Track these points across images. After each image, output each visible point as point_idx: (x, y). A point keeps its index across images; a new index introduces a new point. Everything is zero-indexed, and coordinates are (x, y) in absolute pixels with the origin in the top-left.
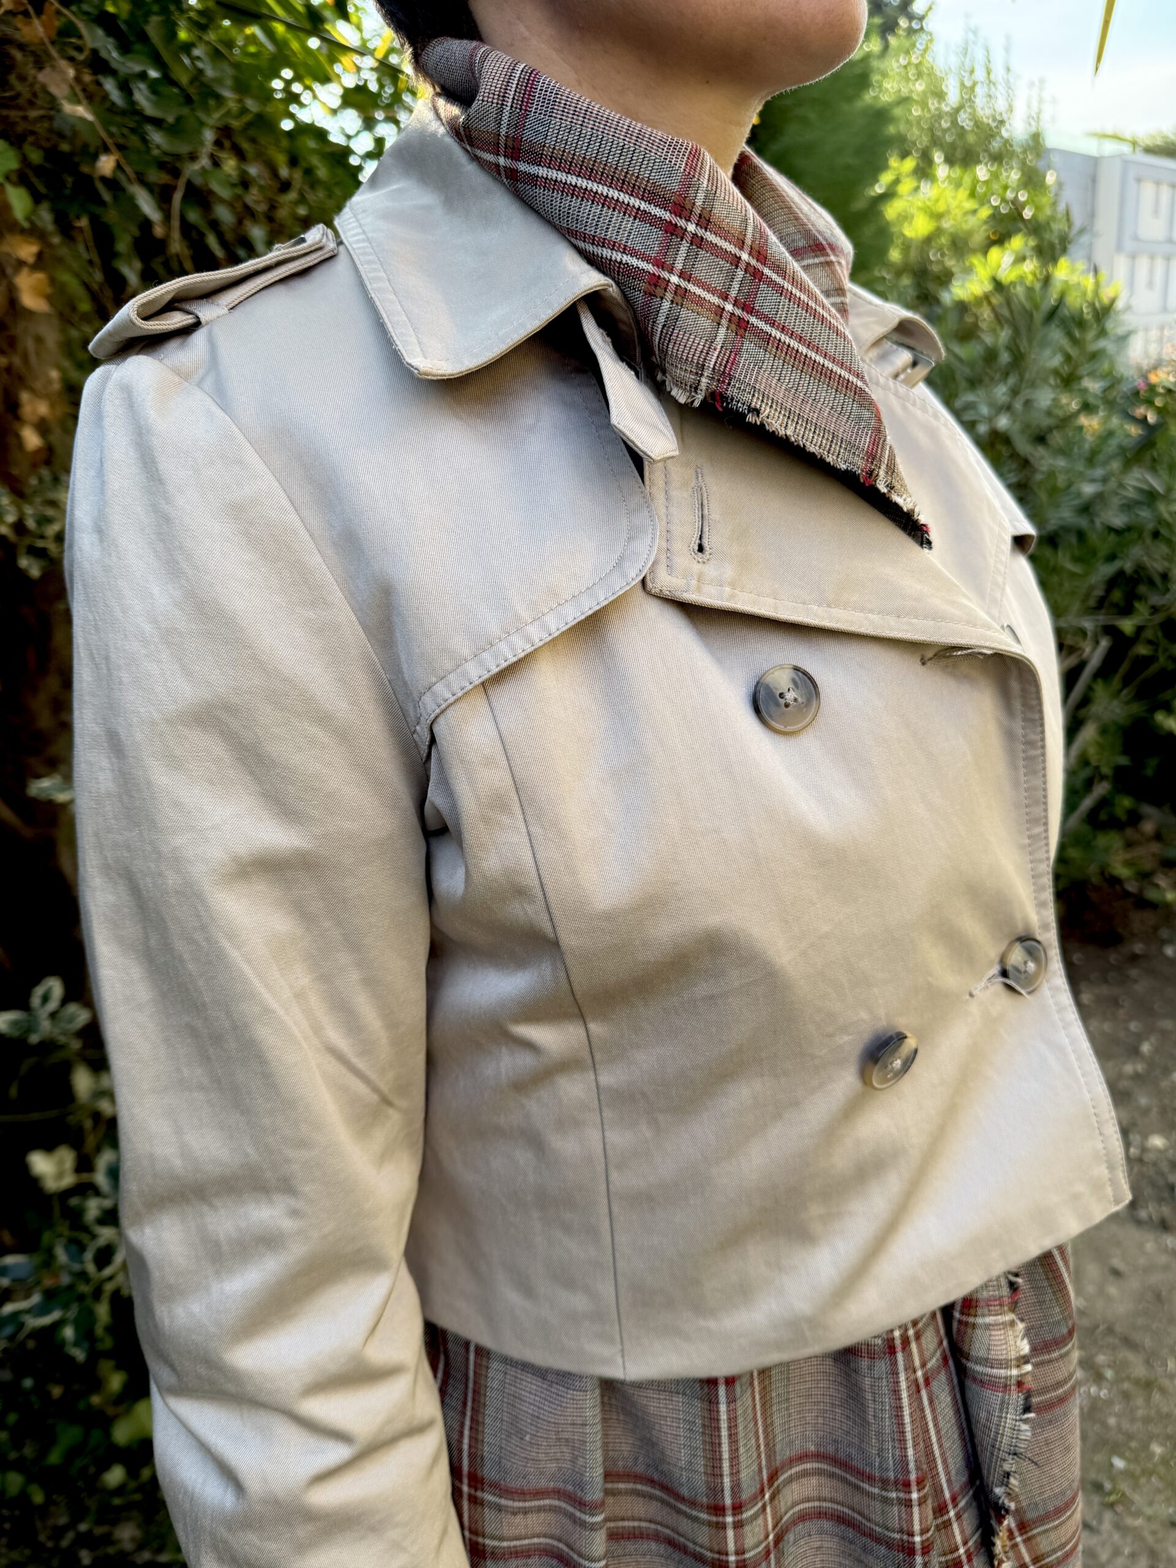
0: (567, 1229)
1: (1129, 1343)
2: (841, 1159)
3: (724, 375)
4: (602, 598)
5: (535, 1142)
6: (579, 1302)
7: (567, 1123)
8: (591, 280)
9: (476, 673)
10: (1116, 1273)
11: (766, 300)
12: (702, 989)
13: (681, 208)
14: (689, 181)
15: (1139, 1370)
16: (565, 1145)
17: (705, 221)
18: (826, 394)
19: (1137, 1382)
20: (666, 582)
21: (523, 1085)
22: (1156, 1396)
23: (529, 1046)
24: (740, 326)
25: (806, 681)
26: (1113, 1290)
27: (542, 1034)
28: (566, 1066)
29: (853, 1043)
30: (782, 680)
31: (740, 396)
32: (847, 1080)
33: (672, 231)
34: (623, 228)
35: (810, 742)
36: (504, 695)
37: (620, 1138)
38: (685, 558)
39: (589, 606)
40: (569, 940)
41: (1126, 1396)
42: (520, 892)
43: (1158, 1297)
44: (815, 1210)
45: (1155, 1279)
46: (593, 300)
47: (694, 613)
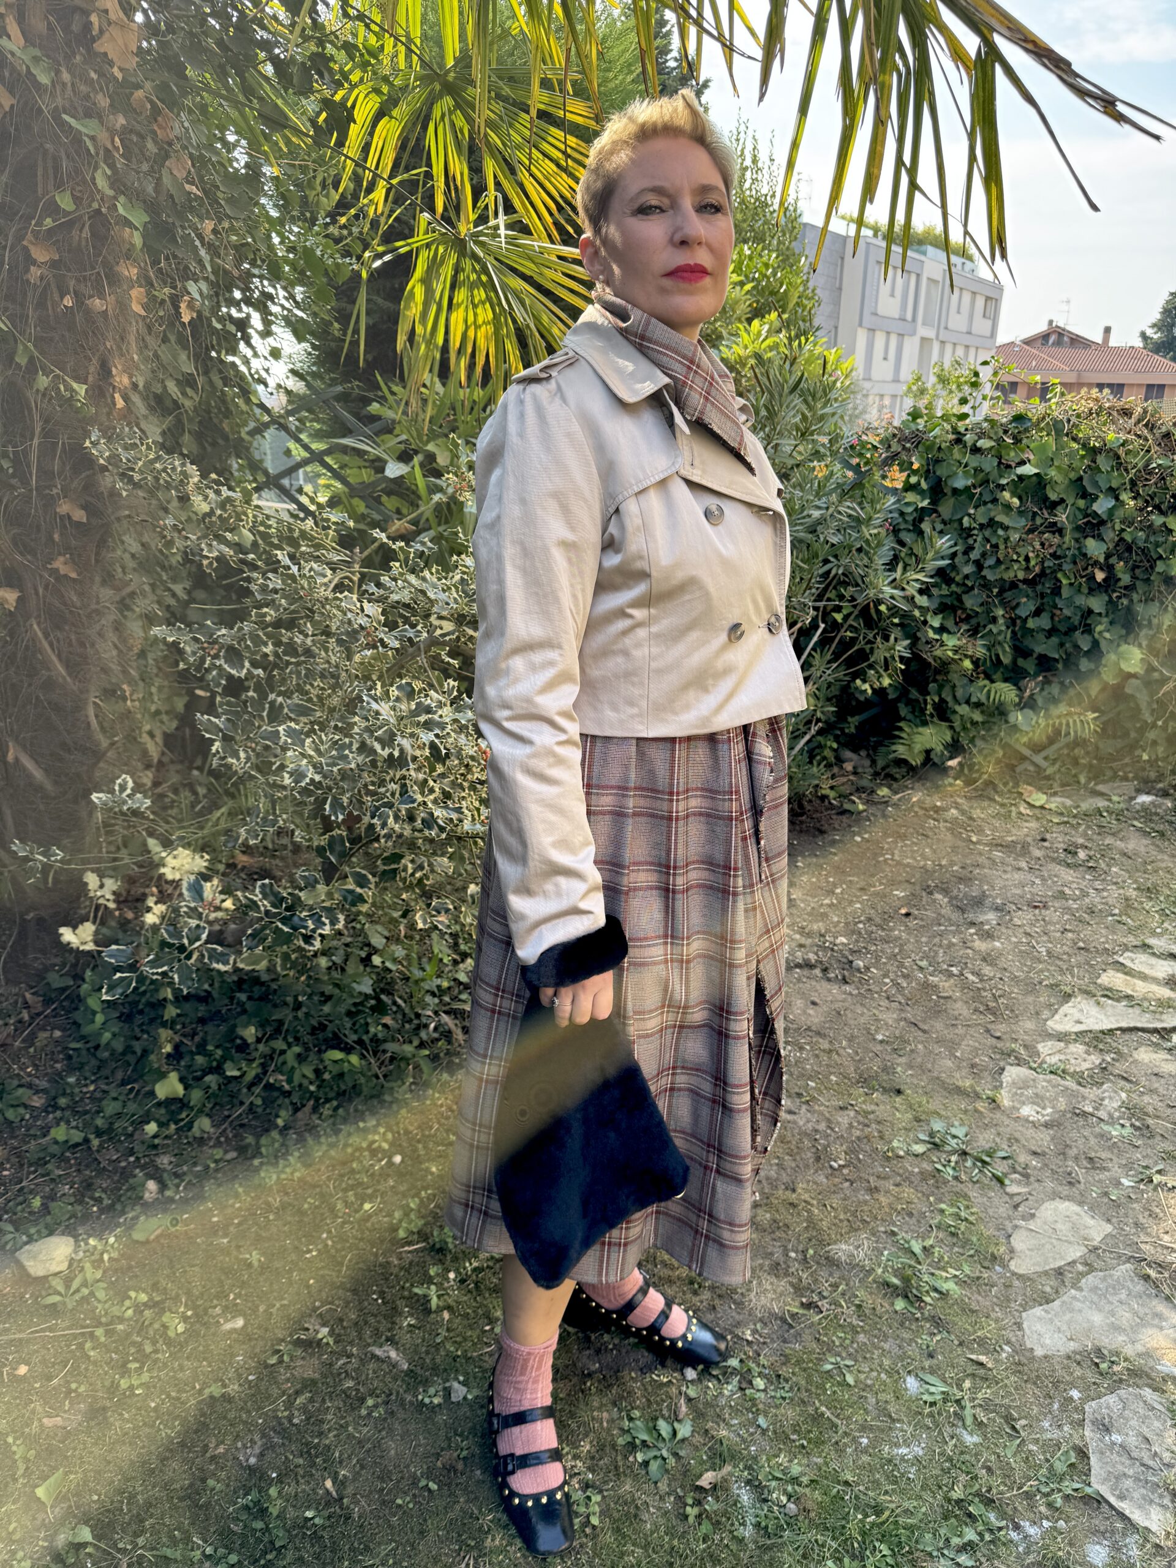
0: (633, 684)
1: (818, 1033)
2: (719, 664)
3: (702, 413)
4: (666, 474)
5: (626, 653)
6: (635, 711)
7: (638, 645)
8: (667, 380)
9: (637, 490)
10: (814, 1003)
11: (713, 392)
12: (687, 597)
13: (692, 362)
14: (694, 354)
15: (825, 1045)
16: (637, 653)
17: (698, 366)
18: (729, 424)
19: (824, 1051)
20: (683, 473)
21: (625, 633)
22: (835, 1056)
23: (631, 616)
24: (707, 399)
25: (720, 509)
26: (811, 1012)
27: (635, 612)
28: (639, 625)
29: (727, 624)
30: (714, 508)
31: (707, 420)
32: (723, 637)
33: (689, 368)
34: (677, 367)
35: (720, 527)
36: (641, 497)
37: (655, 650)
38: (688, 467)
39: (662, 476)
40: (654, 574)
41: (817, 1056)
42: (641, 557)
43: (839, 1013)
44: (710, 681)
45: (837, 1006)
46: (666, 386)
47: (690, 483)
